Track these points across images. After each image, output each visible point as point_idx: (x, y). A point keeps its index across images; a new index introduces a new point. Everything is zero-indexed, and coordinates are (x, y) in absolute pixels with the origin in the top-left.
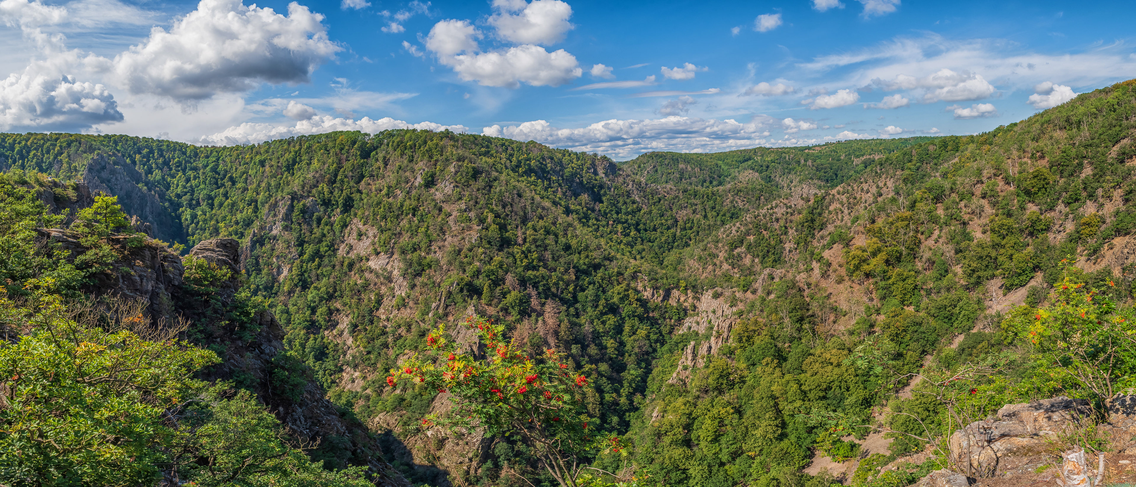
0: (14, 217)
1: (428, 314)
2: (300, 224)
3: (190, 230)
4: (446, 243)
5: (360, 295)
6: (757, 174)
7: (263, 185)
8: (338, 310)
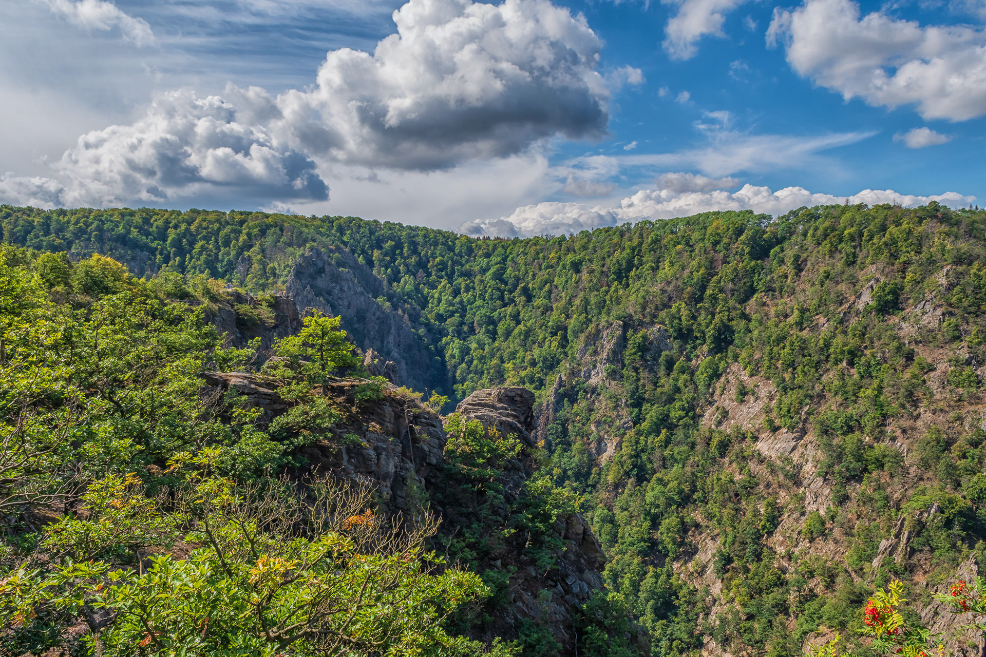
0: (164, 355)
1: (870, 560)
2: (636, 370)
3: (458, 374)
4: (919, 423)
5: (739, 502)
7: (577, 302)
8: (697, 526)
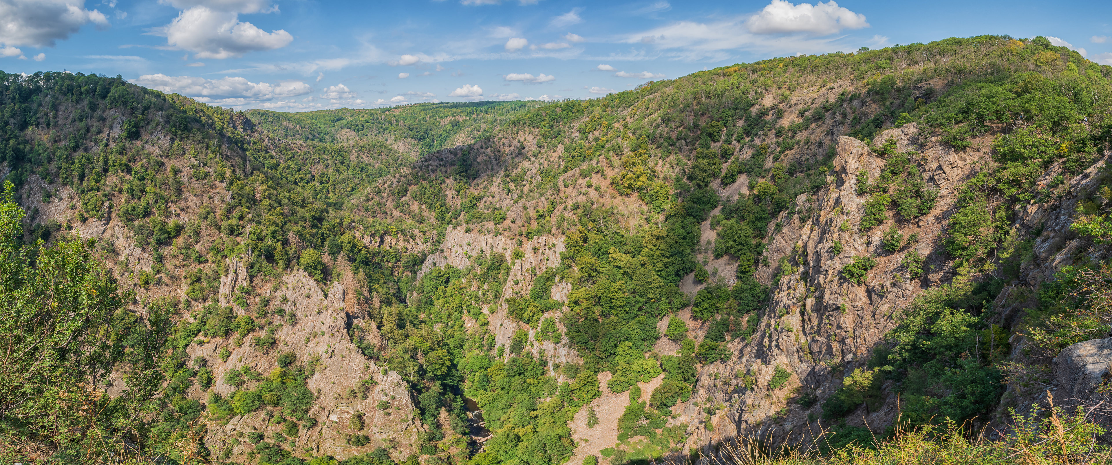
6: (354, 133)
